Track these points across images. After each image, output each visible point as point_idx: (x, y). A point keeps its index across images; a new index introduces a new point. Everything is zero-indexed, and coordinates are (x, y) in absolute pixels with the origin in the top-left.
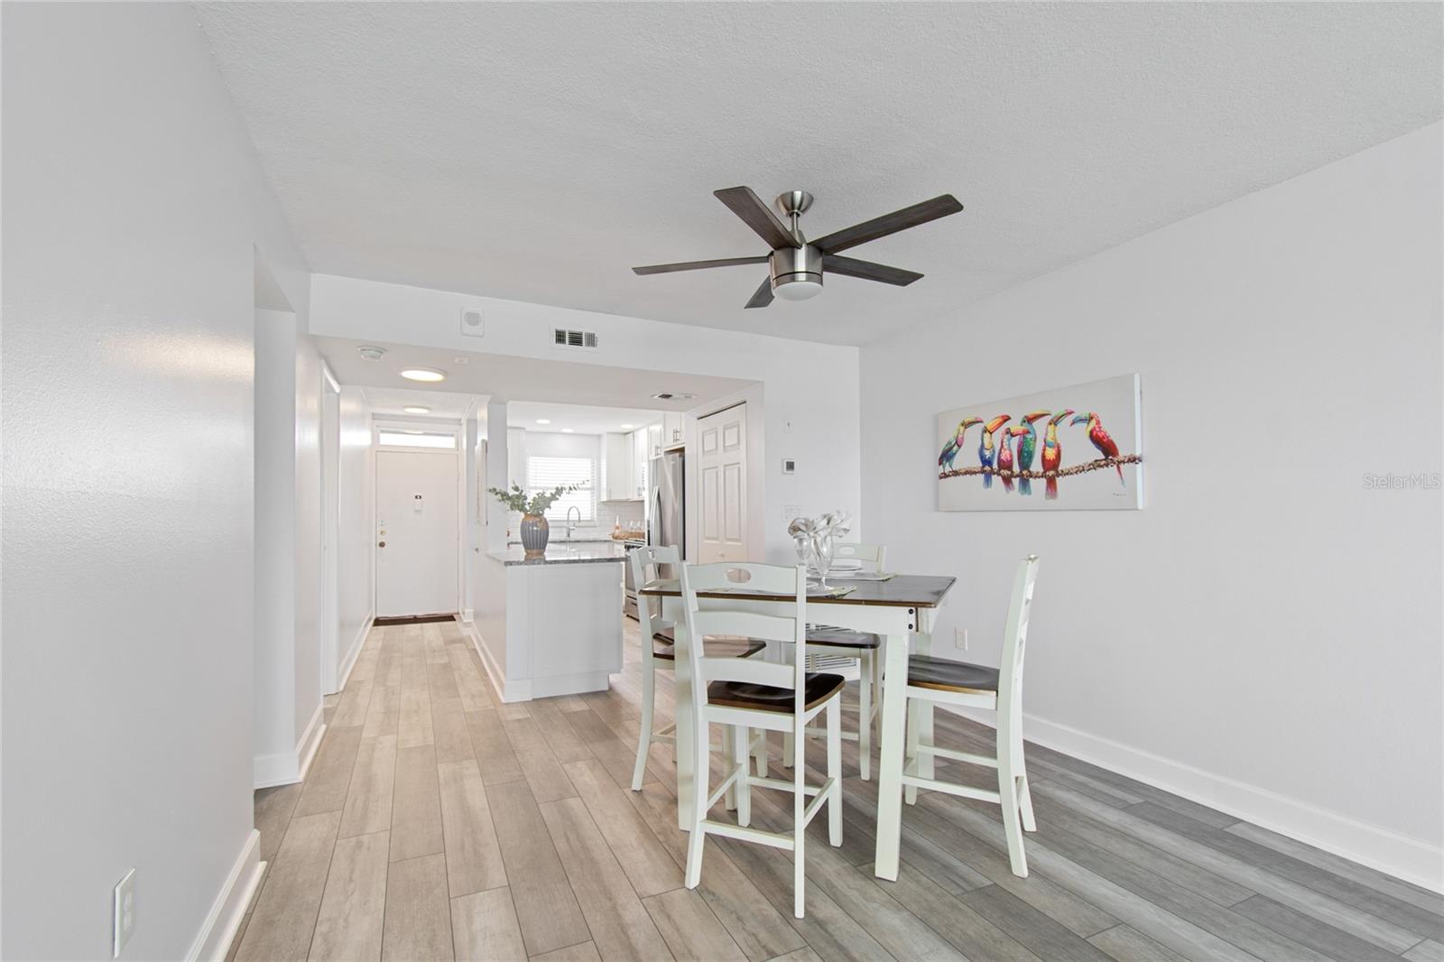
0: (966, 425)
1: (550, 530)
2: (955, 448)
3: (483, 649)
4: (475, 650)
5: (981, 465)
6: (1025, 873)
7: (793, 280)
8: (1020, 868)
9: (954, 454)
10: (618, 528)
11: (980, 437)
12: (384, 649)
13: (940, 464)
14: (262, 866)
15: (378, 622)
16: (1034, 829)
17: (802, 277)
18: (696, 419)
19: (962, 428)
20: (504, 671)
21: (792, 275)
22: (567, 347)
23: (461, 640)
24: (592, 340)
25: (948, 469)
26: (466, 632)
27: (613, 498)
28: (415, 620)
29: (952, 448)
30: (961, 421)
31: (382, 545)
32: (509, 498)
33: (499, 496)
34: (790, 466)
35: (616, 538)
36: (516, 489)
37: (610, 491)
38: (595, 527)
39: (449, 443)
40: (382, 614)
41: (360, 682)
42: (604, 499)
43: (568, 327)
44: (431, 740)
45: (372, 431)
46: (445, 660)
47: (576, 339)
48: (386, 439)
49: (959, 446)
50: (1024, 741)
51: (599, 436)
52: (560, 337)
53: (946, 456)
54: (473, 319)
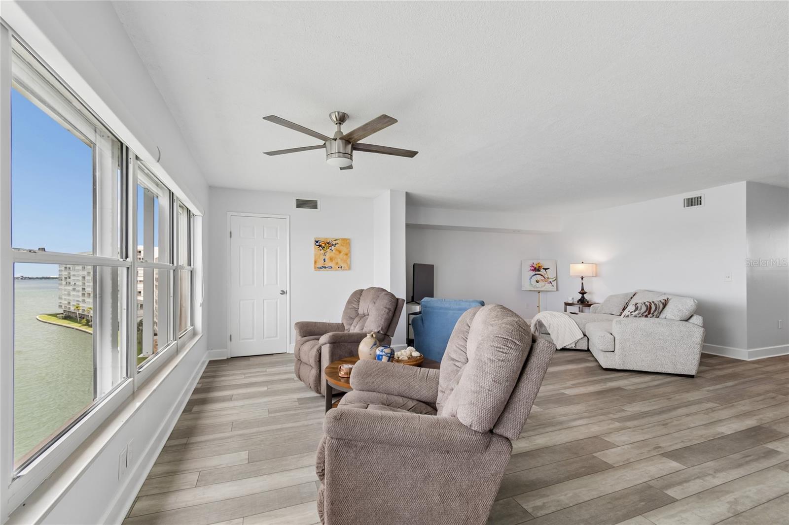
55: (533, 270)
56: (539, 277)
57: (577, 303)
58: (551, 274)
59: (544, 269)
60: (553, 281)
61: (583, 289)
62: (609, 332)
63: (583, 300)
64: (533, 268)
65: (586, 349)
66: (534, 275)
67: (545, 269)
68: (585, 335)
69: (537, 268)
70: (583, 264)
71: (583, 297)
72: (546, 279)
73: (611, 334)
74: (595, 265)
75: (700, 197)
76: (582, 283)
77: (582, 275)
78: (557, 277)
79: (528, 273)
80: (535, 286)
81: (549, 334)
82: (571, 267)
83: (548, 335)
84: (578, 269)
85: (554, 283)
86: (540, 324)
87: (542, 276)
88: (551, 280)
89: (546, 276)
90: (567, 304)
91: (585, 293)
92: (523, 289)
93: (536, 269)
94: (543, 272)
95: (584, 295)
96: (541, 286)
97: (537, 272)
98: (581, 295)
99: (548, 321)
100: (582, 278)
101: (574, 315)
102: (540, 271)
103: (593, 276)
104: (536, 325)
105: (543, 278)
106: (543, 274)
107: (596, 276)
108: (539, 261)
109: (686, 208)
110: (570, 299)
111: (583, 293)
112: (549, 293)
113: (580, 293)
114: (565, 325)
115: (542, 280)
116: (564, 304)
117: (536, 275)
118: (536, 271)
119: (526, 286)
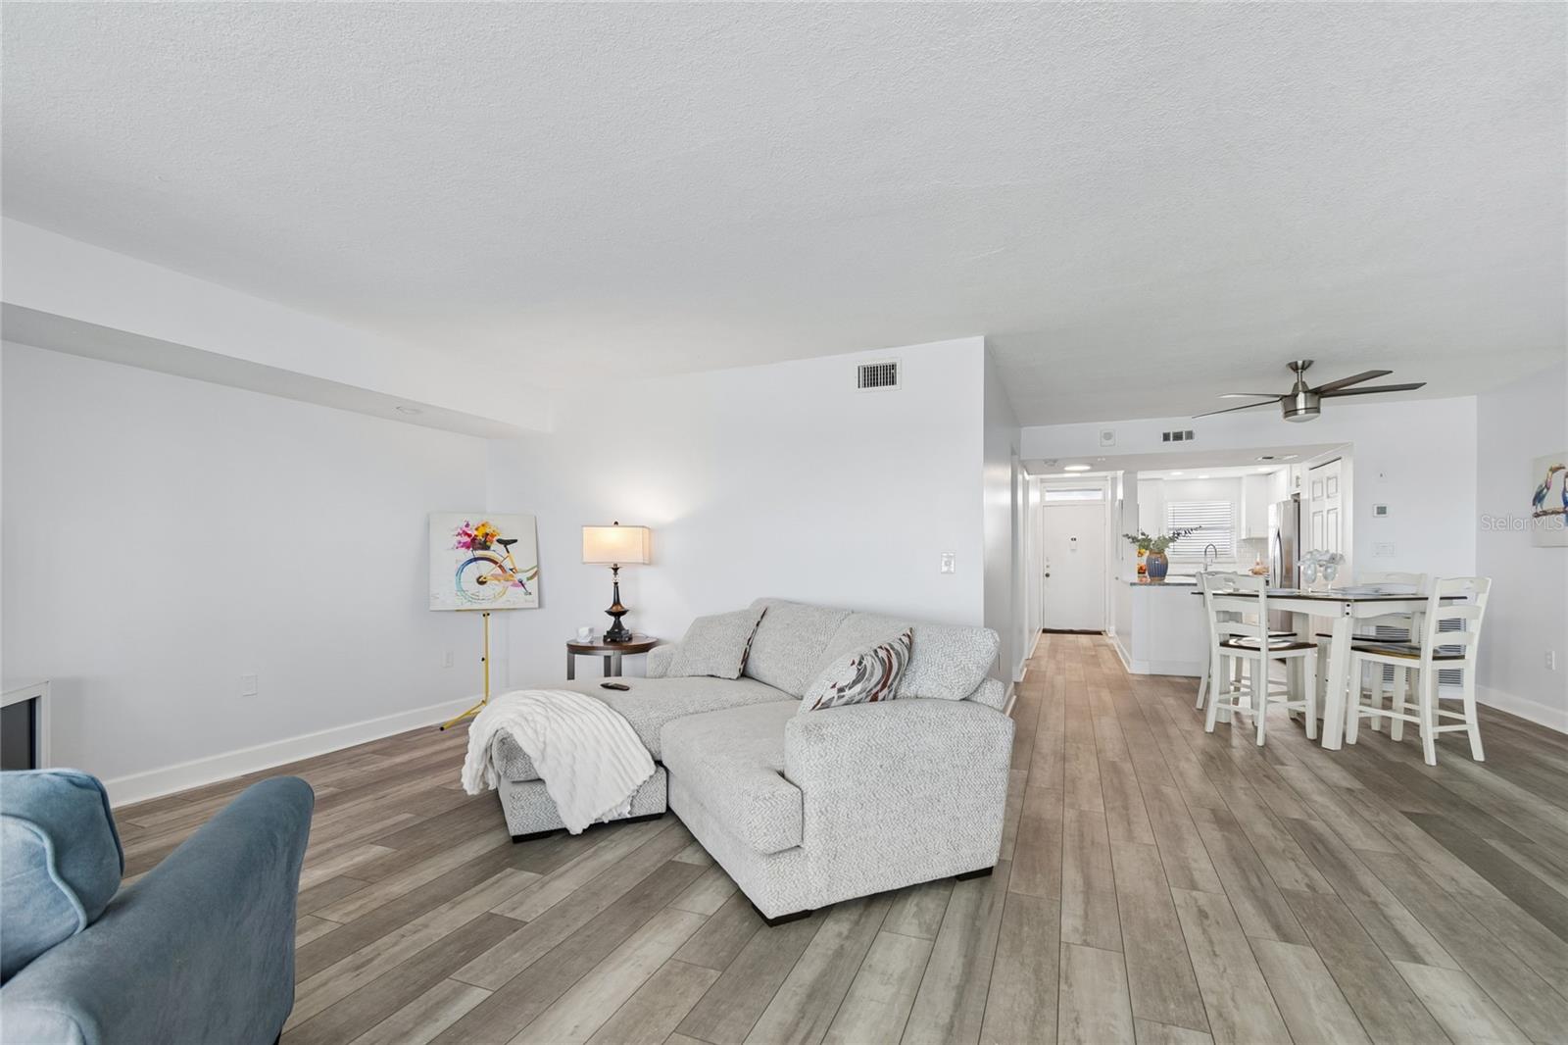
0: (1554, 470)
1: (1169, 565)
2: (1545, 490)
3: (1122, 651)
4: (1116, 651)
5: (1563, 505)
6: (1434, 763)
7: (1296, 414)
8: (1431, 758)
9: (1544, 496)
10: (1258, 564)
11: (1562, 481)
12: (1051, 644)
13: (1534, 504)
14: (1015, 697)
15: (1045, 631)
16: (1482, 759)
17: (1301, 412)
18: (1307, 470)
19: (1550, 473)
20: (1130, 654)
21: (1295, 411)
22: (1171, 443)
23: (1107, 645)
24: (1190, 435)
25: (1539, 510)
26: (1110, 642)
27: (1252, 536)
28: (1072, 632)
29: (1542, 491)
30: (1549, 467)
31: (1047, 575)
32: (1138, 541)
33: (1131, 540)
34: (1382, 510)
35: (1256, 573)
36: (1143, 534)
37: (1250, 530)
38: (1235, 563)
39: (1098, 496)
40: (1047, 627)
41: (1040, 657)
42: (1244, 537)
43: (1172, 430)
44: (1083, 679)
45: (1041, 491)
46: (1093, 653)
47: (1178, 437)
48: (1050, 497)
49: (1548, 489)
50: (1477, 703)
51: (1240, 478)
52: (1166, 437)
53: (1539, 498)
54: (1108, 436)
55: (467, 546)
56: (485, 568)
57: (601, 644)
58: (519, 558)
59: (500, 541)
60: (528, 579)
61: (617, 602)
62: (770, 769)
63: (620, 633)
64: (466, 539)
65: (663, 810)
66: (471, 561)
67: (506, 543)
68: (659, 763)
69: (480, 538)
70: (616, 529)
71: (618, 625)
72: (506, 573)
73: (782, 775)
74: (647, 530)
75: (893, 367)
76: (616, 584)
77: (616, 561)
78: (538, 566)
79: (449, 555)
80: (475, 597)
81: (539, 780)
82: (585, 537)
83: (538, 787)
84: (608, 540)
85: (532, 585)
86: (507, 749)
87: (495, 563)
88: (523, 577)
89: (507, 565)
90: (575, 649)
91: (623, 613)
92: (437, 606)
93: (477, 543)
94: (496, 551)
95: (622, 618)
96: (496, 594)
97: (480, 553)
98: (613, 619)
99: (536, 731)
100: (616, 570)
101: (616, 692)
102: (487, 548)
103: (644, 564)
104: (488, 749)
105: (499, 571)
106: (499, 559)
107: (649, 564)
108: (485, 519)
109: (862, 389)
110: (584, 631)
111: (617, 613)
112: (515, 614)
113: (610, 613)
114: (598, 742)
115: (496, 577)
116: (566, 649)
117: (476, 559)
118: (475, 549)
119: (445, 594)
